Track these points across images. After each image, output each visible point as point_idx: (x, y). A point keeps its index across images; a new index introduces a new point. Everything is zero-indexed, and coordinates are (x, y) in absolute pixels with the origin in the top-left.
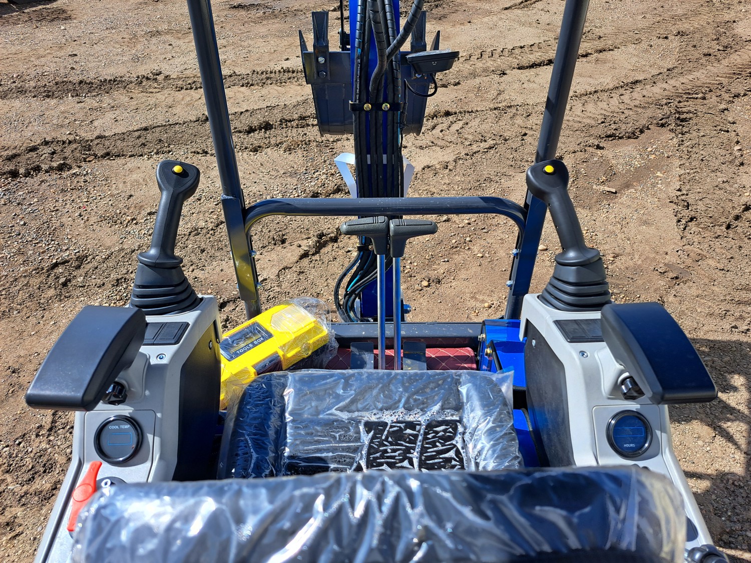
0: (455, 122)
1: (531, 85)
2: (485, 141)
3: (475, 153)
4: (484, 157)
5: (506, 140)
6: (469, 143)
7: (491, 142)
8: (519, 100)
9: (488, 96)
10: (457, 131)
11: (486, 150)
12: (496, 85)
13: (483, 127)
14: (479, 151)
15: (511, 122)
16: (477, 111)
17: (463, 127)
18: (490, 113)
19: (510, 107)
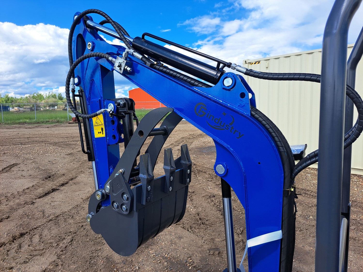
0: (32, 237)
1: (55, 203)
2: (64, 239)
3: (65, 248)
4: (73, 247)
5: (75, 233)
6: (56, 244)
7: (69, 238)
8: (58, 212)
9: (37, 216)
10: (40, 241)
11: (70, 243)
12: (35, 210)
13: (53, 232)
14: (67, 245)
15: (67, 224)
16: (40, 226)
17: (41, 238)
18: (49, 224)
19: (57, 217)
